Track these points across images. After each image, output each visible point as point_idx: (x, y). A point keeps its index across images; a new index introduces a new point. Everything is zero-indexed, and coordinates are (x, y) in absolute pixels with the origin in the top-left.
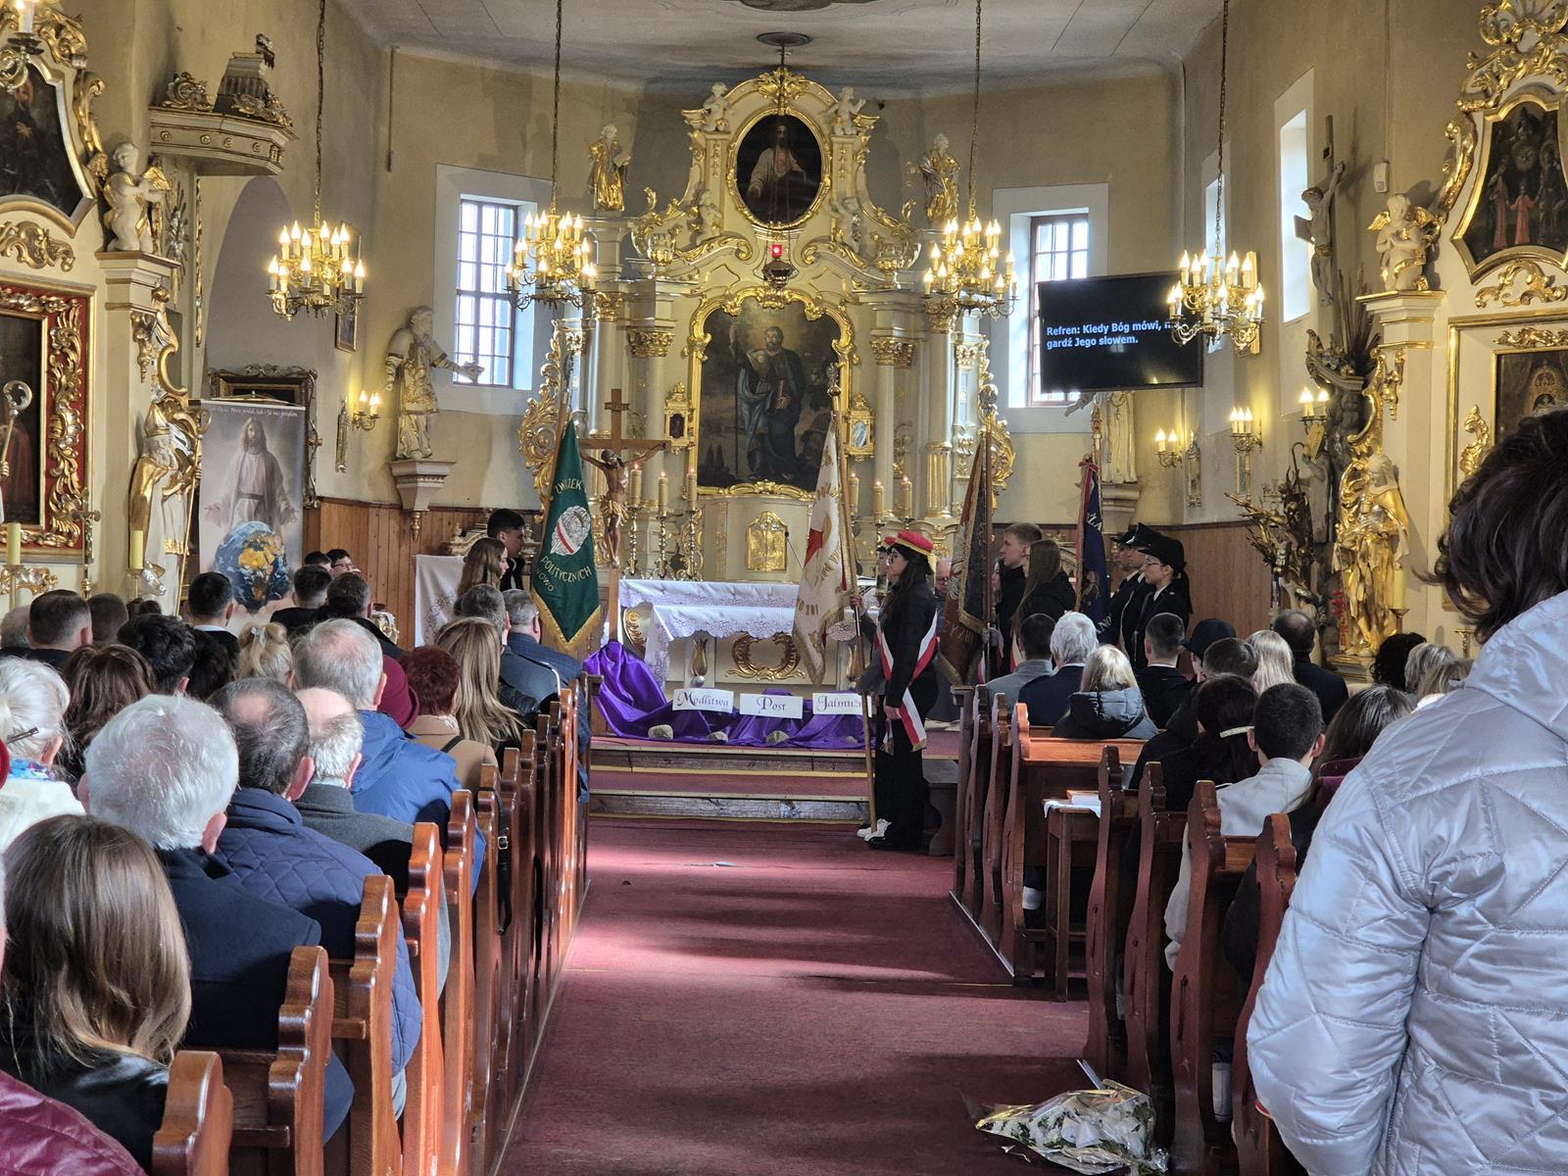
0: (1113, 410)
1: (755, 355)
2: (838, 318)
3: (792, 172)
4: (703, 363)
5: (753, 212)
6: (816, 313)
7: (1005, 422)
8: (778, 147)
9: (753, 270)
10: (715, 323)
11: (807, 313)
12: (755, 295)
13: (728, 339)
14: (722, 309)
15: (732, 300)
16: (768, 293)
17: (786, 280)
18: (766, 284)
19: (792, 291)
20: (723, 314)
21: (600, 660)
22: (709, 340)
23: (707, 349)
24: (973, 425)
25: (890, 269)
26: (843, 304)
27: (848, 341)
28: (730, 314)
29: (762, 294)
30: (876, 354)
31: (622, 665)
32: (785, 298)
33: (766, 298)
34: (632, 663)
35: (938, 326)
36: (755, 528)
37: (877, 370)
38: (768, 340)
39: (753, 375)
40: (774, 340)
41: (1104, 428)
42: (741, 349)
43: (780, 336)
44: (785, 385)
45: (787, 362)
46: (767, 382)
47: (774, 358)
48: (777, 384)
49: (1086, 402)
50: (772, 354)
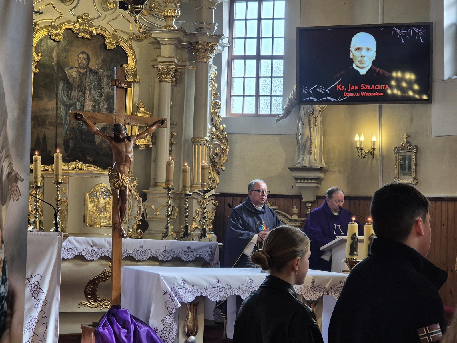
0: (313, 120)
1: (70, 71)
2: (127, 49)
4: (35, 74)
6: (113, 44)
7: (225, 126)
9: (71, 10)
10: (43, 46)
11: (107, 44)
12: (72, 27)
13: (52, 58)
14: (49, 36)
15: (56, 29)
16: (82, 27)
17: (92, 19)
18: (80, 20)
19: (98, 28)
20: (49, 40)
21: (113, 328)
22: (39, 58)
23: (39, 64)
24: (209, 126)
25: (172, 16)
26: (130, 39)
27: (134, 66)
28: (54, 40)
29: (77, 27)
30: (160, 76)
31: (134, 332)
32: (92, 32)
33: (80, 31)
34: (143, 330)
35: (203, 57)
36: (92, 195)
37: (160, 86)
38: (80, 61)
39: (69, 85)
40: (84, 61)
41: (307, 132)
42: (61, 66)
43: (88, 59)
44: (90, 94)
45: (92, 78)
46: (78, 91)
47: (83, 74)
48: (84, 93)
49: (288, 114)
50: (82, 71)
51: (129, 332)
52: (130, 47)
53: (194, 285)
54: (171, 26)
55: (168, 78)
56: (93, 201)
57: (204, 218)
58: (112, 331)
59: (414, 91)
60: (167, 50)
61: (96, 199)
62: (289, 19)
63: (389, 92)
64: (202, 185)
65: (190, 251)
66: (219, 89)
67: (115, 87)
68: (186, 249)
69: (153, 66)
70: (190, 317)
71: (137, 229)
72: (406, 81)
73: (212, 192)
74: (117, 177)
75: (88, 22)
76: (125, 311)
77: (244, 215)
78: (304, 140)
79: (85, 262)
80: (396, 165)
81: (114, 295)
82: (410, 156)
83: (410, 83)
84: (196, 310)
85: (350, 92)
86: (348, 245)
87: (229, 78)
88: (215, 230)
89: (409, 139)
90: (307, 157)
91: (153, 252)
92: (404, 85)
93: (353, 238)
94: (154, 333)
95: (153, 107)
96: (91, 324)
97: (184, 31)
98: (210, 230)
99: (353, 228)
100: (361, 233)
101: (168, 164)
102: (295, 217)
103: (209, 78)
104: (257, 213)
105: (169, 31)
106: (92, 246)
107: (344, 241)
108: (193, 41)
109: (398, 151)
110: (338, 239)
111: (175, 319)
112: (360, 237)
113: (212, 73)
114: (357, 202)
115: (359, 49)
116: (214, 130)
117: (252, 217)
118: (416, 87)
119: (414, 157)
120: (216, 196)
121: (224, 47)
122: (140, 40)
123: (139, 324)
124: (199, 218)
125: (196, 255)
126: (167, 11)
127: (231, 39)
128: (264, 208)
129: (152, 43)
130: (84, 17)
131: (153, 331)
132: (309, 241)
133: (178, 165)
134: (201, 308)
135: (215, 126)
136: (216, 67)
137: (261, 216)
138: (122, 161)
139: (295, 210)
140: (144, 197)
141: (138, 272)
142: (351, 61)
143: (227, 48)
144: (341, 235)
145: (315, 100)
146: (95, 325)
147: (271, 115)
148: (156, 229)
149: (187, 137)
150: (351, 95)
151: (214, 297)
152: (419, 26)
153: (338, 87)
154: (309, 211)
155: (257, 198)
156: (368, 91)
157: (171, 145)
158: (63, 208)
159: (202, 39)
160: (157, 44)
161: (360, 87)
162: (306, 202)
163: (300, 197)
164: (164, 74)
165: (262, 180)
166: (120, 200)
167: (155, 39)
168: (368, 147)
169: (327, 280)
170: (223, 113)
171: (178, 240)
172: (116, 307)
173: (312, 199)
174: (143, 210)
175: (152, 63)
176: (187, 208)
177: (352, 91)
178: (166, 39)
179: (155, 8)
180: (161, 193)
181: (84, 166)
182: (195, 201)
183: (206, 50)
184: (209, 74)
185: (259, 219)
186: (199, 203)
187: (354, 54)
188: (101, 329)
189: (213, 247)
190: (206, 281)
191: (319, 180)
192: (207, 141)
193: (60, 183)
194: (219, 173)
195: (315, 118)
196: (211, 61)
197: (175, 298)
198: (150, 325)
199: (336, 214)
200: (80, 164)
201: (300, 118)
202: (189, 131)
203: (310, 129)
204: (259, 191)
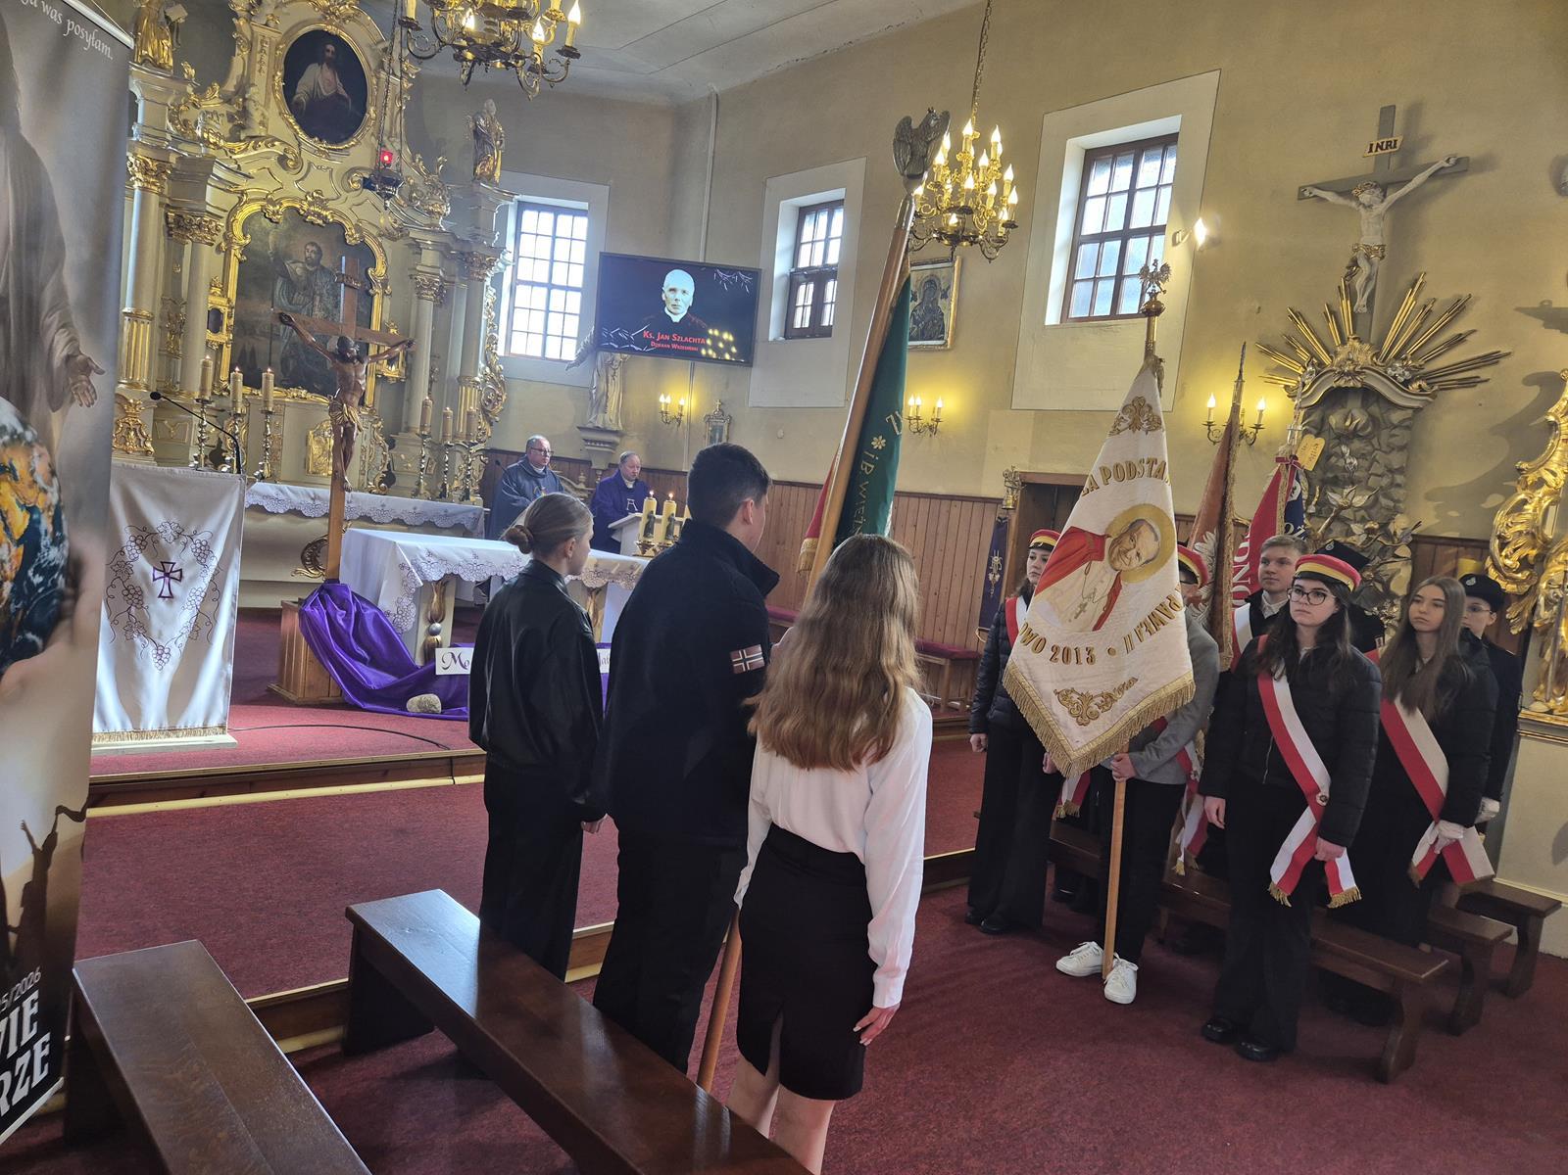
0: (611, 372)
1: (293, 266)
2: (375, 248)
3: (337, 94)
4: (240, 262)
5: (298, 122)
6: (355, 239)
7: (502, 367)
8: (325, 65)
9: (297, 182)
10: (254, 225)
11: (347, 237)
12: (298, 206)
13: (267, 244)
14: (263, 212)
15: (274, 206)
16: (312, 208)
17: (327, 200)
18: (309, 199)
19: (335, 212)
20: (263, 219)
21: (325, 609)
22: (248, 242)
23: (245, 250)
24: (482, 365)
25: (439, 213)
26: (380, 236)
27: (384, 272)
28: (270, 220)
29: (305, 207)
30: (420, 289)
31: (356, 615)
32: (326, 216)
33: (308, 213)
34: (369, 613)
35: (478, 273)
36: (317, 434)
37: (418, 305)
38: (307, 254)
39: (291, 285)
40: (313, 256)
41: (603, 385)
42: (280, 257)
43: (319, 252)
44: (320, 301)
45: (324, 280)
46: (305, 295)
47: (312, 273)
48: (313, 299)
49: (582, 362)
50: (311, 269)
51: (348, 614)
52: (380, 245)
53: (443, 560)
54: (437, 226)
55: (429, 295)
56: (319, 442)
57: (468, 476)
58: (325, 611)
59: (731, 354)
60: (429, 258)
61: (323, 440)
62: (590, 241)
63: (703, 352)
64: (468, 436)
65: (447, 515)
66: (497, 320)
67: (343, 285)
68: (443, 513)
69: (411, 276)
70: (435, 599)
71: (380, 483)
72: (724, 342)
73: (481, 446)
74: (341, 409)
75: (321, 202)
76: (345, 587)
77: (520, 478)
78: (599, 395)
79: (303, 520)
80: (705, 437)
81: (331, 565)
82: (722, 427)
83: (727, 344)
84: (445, 590)
85: (658, 342)
86: (642, 525)
87: (511, 308)
88: (482, 492)
89: (722, 407)
90: (601, 415)
91: (399, 512)
92: (721, 345)
93: (650, 516)
94: (385, 617)
95: (409, 330)
96: (297, 600)
97: (453, 234)
98: (476, 492)
99: (650, 504)
100: (659, 511)
101: (425, 404)
102: (582, 486)
103: (485, 304)
104: (535, 476)
105: (434, 232)
106: (313, 499)
107: (639, 519)
108: (466, 250)
109: (708, 419)
110: (631, 516)
111: (413, 601)
112: (657, 517)
113: (489, 297)
114: (657, 475)
115: (673, 290)
116: (488, 369)
117: (529, 480)
118: (734, 350)
119: (726, 428)
120: (486, 452)
121: (506, 265)
122: (394, 239)
123: (365, 605)
124: (462, 476)
125: (455, 521)
126: (433, 205)
127: (517, 257)
128: (544, 471)
129: (409, 245)
130: (315, 194)
131: (382, 614)
132: (592, 516)
133: (438, 408)
134: (451, 588)
135: (489, 366)
136: (494, 291)
137: (541, 480)
138: (349, 389)
139: (582, 478)
140: (392, 444)
141: (368, 538)
142: (664, 304)
143: (511, 267)
144: (634, 512)
145: (617, 346)
146: (302, 602)
147: (560, 361)
148: (404, 485)
149: (452, 375)
150: (659, 345)
151: (470, 577)
152: (745, 271)
153: (645, 334)
154: (598, 480)
155: (538, 458)
156: (679, 343)
157: (431, 382)
158: (275, 447)
159: (477, 250)
160: (416, 247)
161: (671, 337)
162: (596, 470)
163: (589, 463)
164: (425, 289)
165: (544, 436)
166: (345, 442)
167: (414, 239)
168: (674, 412)
169: (614, 564)
170: (501, 352)
171: (432, 500)
172: (333, 580)
173: (604, 467)
174: (389, 459)
175: (409, 273)
176: (447, 463)
177: (661, 341)
178: (429, 242)
179: (415, 198)
180: (414, 440)
181: (309, 396)
182: (458, 454)
183: (482, 265)
184: (485, 298)
185: (538, 484)
186: (463, 457)
187: (667, 295)
188: (308, 609)
189: (478, 512)
190: (458, 554)
191: (613, 444)
192: (478, 383)
193: (270, 413)
194: (491, 424)
195: (615, 370)
196: (488, 281)
197: (416, 575)
198: (379, 606)
199: (630, 486)
200: (304, 392)
201: (595, 367)
202: (455, 367)
203: (607, 382)
204: (541, 450)
